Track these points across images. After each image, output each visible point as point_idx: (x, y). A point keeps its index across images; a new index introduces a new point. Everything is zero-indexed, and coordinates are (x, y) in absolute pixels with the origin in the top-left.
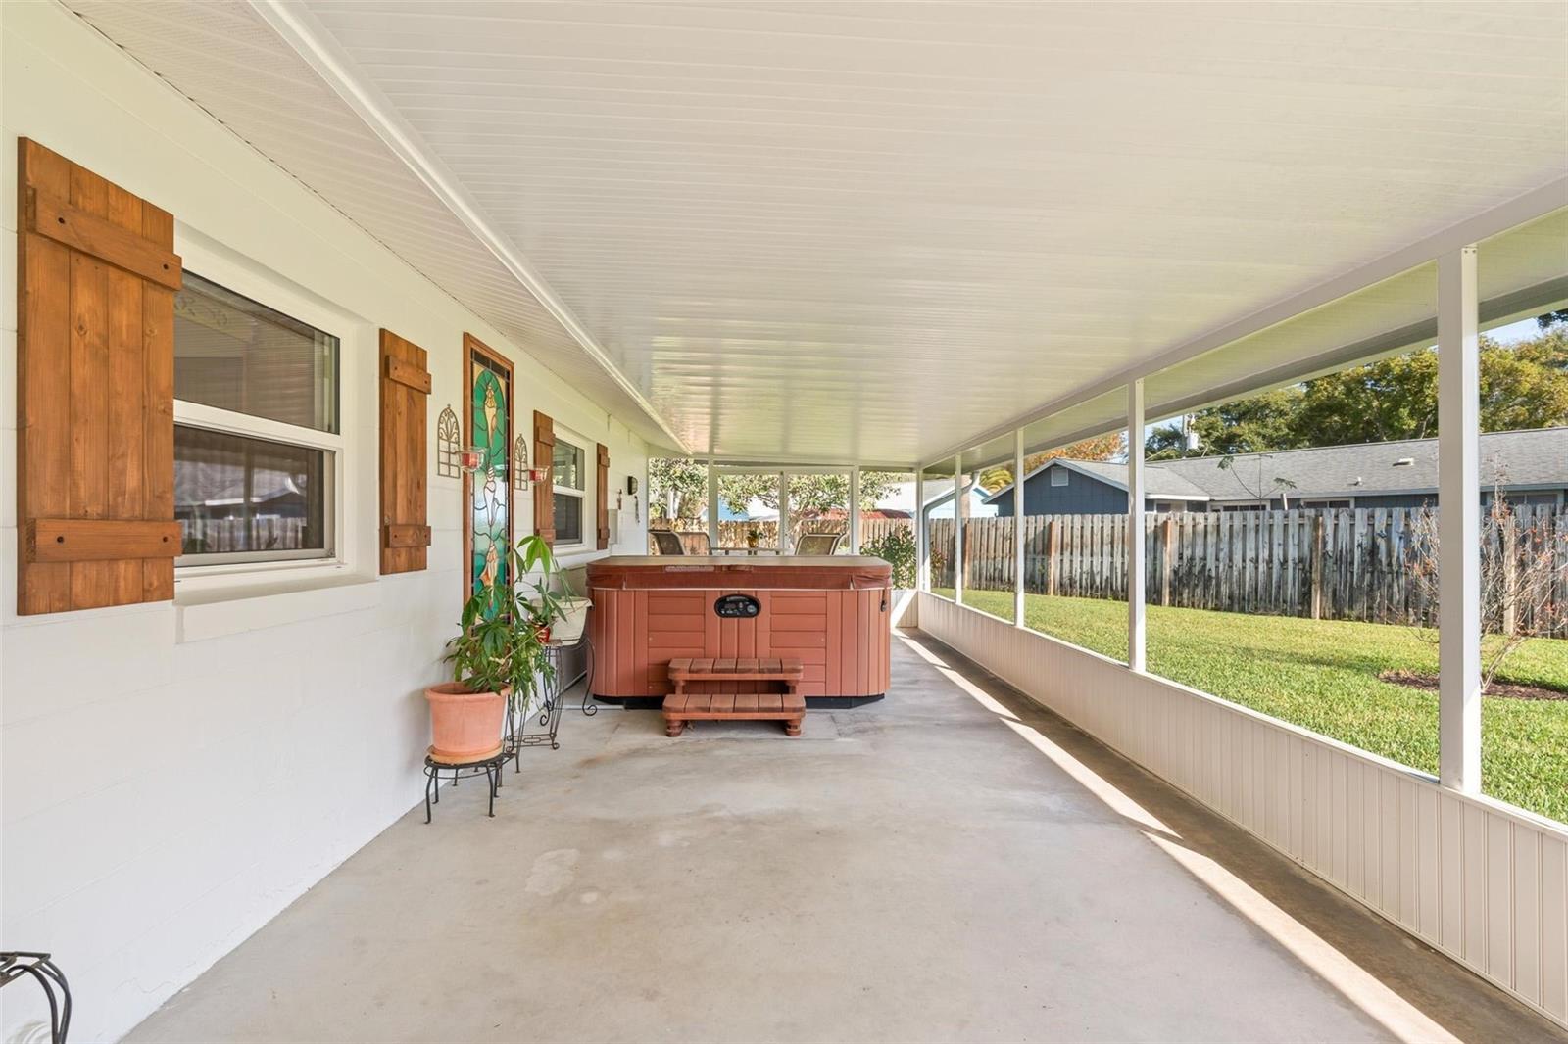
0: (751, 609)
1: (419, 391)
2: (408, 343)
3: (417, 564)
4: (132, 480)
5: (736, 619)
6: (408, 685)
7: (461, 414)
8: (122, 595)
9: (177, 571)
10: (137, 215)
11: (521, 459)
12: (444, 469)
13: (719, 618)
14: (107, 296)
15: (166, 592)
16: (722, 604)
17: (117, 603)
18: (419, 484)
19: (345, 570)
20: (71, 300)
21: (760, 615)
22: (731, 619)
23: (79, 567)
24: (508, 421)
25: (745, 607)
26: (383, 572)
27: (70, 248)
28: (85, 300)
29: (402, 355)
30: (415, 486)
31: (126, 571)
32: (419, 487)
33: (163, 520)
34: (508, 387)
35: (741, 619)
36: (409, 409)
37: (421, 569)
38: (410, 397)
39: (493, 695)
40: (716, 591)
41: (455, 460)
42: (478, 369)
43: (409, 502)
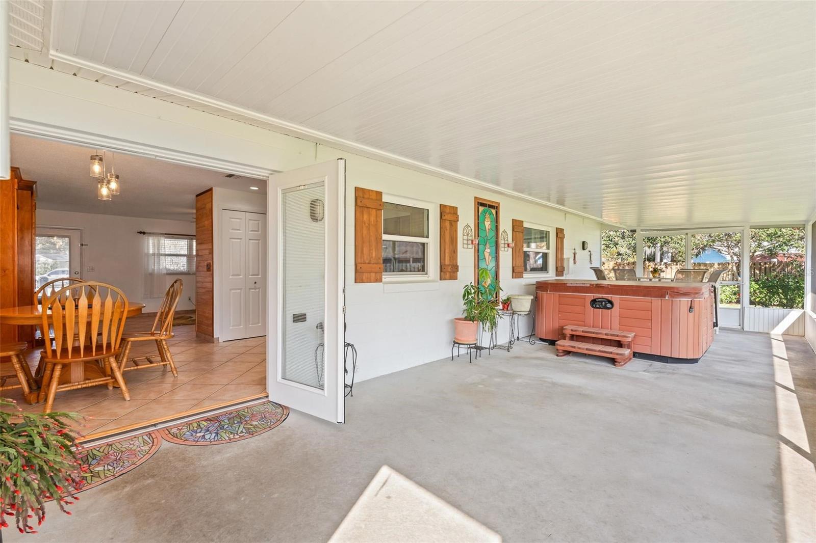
0: (609, 305)
1: (454, 221)
2: (450, 206)
3: (454, 277)
4: (374, 255)
5: (601, 310)
6: (451, 316)
7: (473, 225)
8: (372, 281)
9: (383, 276)
10: (375, 194)
11: (504, 239)
12: (465, 246)
13: (592, 308)
14: (369, 214)
15: (380, 281)
16: (594, 302)
17: (371, 282)
18: (454, 251)
19: (430, 279)
20: (363, 217)
21: (613, 308)
22: (598, 309)
23: (364, 274)
24: (497, 226)
25: (606, 304)
26: (440, 280)
27: (363, 207)
28: (366, 217)
29: (448, 210)
30: (453, 252)
31: (373, 275)
32: (454, 252)
33: (380, 264)
34: (497, 212)
35: (604, 310)
36: (451, 228)
37: (455, 279)
38: (451, 224)
39: (471, 322)
40: (591, 296)
41: (470, 242)
42: (481, 209)
43: (450, 257)
